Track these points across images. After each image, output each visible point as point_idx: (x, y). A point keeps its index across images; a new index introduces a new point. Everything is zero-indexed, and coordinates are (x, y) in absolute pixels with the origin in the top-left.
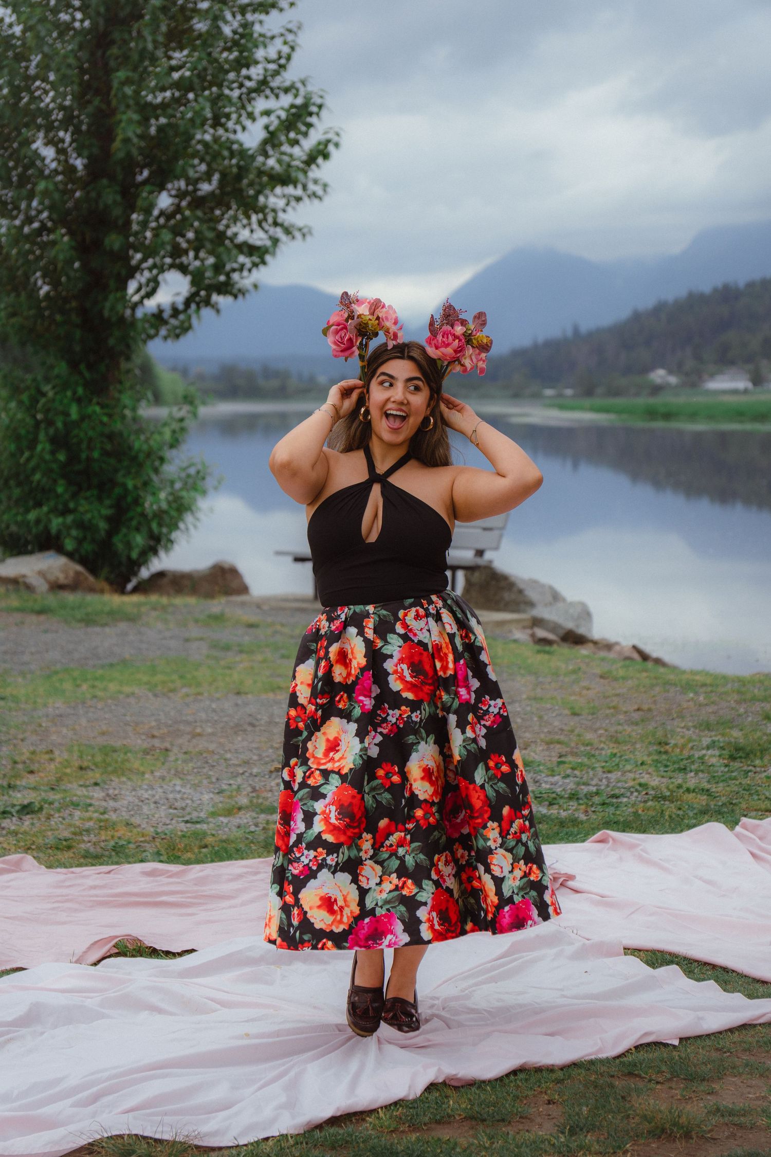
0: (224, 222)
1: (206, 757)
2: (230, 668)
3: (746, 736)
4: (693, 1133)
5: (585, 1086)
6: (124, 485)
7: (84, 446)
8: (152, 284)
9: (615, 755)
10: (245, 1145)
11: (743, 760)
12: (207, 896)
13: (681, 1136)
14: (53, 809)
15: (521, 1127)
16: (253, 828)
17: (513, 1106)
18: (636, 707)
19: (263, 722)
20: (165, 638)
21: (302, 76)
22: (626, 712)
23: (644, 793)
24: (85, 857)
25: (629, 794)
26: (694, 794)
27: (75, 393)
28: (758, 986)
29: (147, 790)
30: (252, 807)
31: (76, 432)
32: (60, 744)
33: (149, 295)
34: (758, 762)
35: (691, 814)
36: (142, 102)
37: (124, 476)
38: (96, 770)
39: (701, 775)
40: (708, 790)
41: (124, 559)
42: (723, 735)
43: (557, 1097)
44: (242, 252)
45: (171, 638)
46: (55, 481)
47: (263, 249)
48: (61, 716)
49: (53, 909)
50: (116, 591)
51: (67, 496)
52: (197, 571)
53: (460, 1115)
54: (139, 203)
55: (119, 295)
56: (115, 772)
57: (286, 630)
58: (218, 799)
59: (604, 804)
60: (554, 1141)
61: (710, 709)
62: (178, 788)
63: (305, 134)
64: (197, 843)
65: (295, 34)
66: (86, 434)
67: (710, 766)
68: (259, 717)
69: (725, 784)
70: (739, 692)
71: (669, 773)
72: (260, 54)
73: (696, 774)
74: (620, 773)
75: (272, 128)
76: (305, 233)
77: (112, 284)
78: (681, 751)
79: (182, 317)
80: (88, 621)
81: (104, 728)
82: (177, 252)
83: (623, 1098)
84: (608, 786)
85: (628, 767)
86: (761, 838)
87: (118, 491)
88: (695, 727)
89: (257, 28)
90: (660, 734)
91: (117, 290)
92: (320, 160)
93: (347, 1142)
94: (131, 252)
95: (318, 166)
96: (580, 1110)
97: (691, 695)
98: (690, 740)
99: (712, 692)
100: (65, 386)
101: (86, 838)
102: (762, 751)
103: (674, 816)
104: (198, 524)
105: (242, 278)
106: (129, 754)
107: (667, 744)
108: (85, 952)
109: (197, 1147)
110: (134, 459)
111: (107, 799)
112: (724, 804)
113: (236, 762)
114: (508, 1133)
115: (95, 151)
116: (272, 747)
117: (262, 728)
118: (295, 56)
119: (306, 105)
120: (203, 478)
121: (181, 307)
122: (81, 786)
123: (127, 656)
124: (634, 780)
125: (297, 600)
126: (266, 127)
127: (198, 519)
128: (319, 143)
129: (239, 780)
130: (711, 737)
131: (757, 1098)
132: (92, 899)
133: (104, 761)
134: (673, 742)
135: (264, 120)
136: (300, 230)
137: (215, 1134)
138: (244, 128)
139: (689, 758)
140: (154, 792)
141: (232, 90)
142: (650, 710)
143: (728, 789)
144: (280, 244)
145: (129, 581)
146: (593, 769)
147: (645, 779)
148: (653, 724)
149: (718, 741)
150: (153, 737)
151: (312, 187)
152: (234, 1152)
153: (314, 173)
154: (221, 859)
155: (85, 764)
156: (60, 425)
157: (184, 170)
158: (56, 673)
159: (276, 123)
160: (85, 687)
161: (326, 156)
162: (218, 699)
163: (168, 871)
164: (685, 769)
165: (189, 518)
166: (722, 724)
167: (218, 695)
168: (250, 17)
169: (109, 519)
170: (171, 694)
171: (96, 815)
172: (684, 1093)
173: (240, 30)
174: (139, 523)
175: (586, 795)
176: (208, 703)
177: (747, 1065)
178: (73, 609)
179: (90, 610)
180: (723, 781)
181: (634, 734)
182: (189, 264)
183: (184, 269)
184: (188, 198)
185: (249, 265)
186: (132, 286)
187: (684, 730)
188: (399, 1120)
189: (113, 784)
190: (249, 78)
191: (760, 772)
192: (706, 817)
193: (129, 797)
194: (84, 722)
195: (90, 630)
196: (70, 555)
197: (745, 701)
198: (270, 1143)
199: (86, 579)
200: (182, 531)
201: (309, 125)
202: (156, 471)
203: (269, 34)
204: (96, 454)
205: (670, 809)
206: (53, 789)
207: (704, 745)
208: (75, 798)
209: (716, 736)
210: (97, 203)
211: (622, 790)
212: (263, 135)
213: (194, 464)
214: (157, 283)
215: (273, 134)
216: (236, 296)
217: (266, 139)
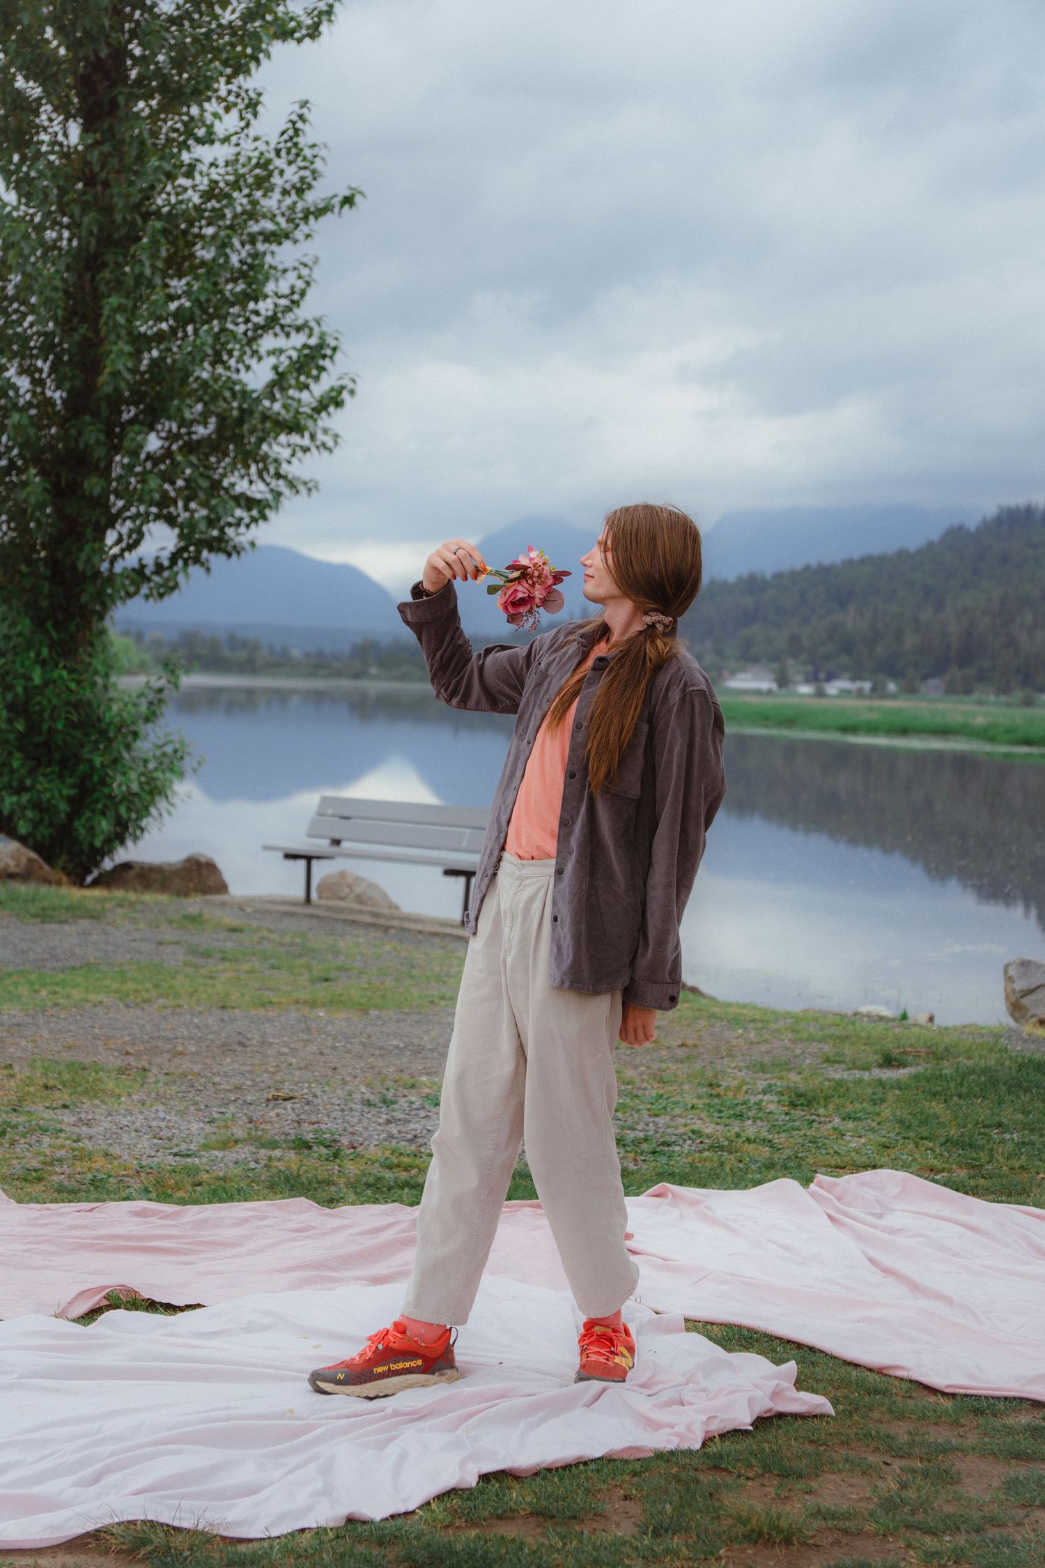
0: (220, 471)
1: (191, 1080)
2: (211, 978)
3: (805, 1079)
4: (794, 1538)
5: (666, 1479)
6: (90, 761)
7: (46, 715)
8: (134, 536)
9: (661, 1096)
10: (278, 1537)
11: (805, 1108)
12: (207, 1242)
13: (781, 1542)
14: (17, 1134)
15: (595, 1525)
16: (252, 1165)
17: (585, 1502)
18: (680, 1042)
19: (254, 1042)
20: (135, 940)
21: (317, 315)
22: (669, 1048)
23: (698, 1141)
24: (60, 1191)
25: (681, 1142)
26: (755, 1145)
27: (38, 654)
28: (850, 1369)
29: (125, 1116)
30: (250, 1140)
31: (38, 699)
32: (20, 1058)
33: (131, 547)
34: (821, 1111)
35: (753, 1167)
36: (135, 333)
37: (91, 752)
38: (64, 1090)
39: (759, 1123)
40: (770, 1141)
41: (85, 847)
42: (781, 1078)
43: (634, 1492)
44: (239, 505)
45: (141, 940)
46: (10, 754)
47: (265, 503)
48: (18, 1025)
49: (26, 1251)
50: (74, 884)
51: (23, 771)
52: (170, 865)
53: (524, 1510)
54: (126, 443)
55: (96, 545)
56: (86, 1092)
57: (274, 936)
58: (209, 1129)
59: (654, 1152)
60: (635, 1543)
61: (764, 1048)
62: (161, 1115)
63: (317, 379)
64: (190, 1180)
65: (311, 269)
66: (50, 701)
67: (769, 1113)
68: (249, 1035)
69: (788, 1135)
70: (793, 1031)
71: (723, 1120)
72: (270, 288)
73: (754, 1122)
74: (668, 1118)
75: (281, 370)
76: (311, 487)
77: (89, 532)
78: (735, 1095)
79: (166, 574)
80: (45, 916)
81: (70, 1040)
82: (166, 501)
83: (711, 1495)
84: (656, 1132)
85: (677, 1111)
86: (839, 1199)
87: (82, 768)
88: (747, 1067)
89: (268, 259)
90: (709, 1073)
91: (95, 540)
92: (331, 409)
93: (396, 1537)
94: (112, 498)
95: (329, 414)
96: (664, 1507)
97: (740, 1031)
98: (744, 1083)
99: (763, 1028)
100: (29, 645)
101: (58, 1170)
102: (825, 1099)
103: (735, 1170)
104: (173, 810)
105: (238, 535)
106: (101, 1073)
107: (719, 1086)
108: (70, 1303)
109: (224, 1538)
110: (103, 733)
111: (80, 1124)
112: (789, 1158)
113: (227, 1087)
114: (582, 1533)
115: (78, 383)
116: (267, 1071)
117: (255, 1049)
118: (310, 292)
119: (321, 346)
120: (182, 758)
121: (166, 563)
122: (48, 1107)
123: (92, 960)
124: (686, 1126)
125: (285, 903)
126: (275, 368)
127: (173, 805)
128: (332, 389)
129: (232, 1108)
130: (766, 1080)
131: (861, 1500)
132: (71, 1240)
133: (74, 1080)
134: (724, 1084)
135: (272, 360)
136: (305, 483)
137: (241, 1523)
138: (248, 368)
139: (744, 1103)
140: (134, 1118)
141: (237, 324)
142: (695, 1046)
143: (791, 1140)
144: (282, 499)
145: (91, 872)
146: (638, 1111)
147: (698, 1125)
148: (699, 1064)
149: (775, 1085)
150: (128, 1053)
151: (321, 437)
152: (266, 1544)
153: (324, 421)
154: (221, 1201)
155: (51, 1083)
156: (19, 690)
157: (179, 409)
158: (10, 975)
159: (287, 362)
160: (44, 993)
161: (339, 404)
162: (200, 1013)
163: (161, 1212)
164: (741, 1116)
165: (162, 803)
166: (778, 1065)
167: (200, 1008)
168: (261, 247)
169: (70, 800)
170: (145, 1006)
171: (68, 1142)
172: (779, 1492)
173: (249, 261)
174: (106, 806)
175: (633, 1141)
176: (188, 1016)
177: (847, 1461)
178: (25, 901)
179: (46, 904)
180: (784, 1131)
181: (679, 1073)
182: (179, 515)
183: (171, 521)
184: (180, 442)
185: (247, 520)
186: (111, 537)
187: (736, 1071)
188: (454, 1512)
189: (85, 1106)
190: (257, 313)
191: (825, 1123)
192: (773, 1172)
193: (104, 1125)
194: (45, 1033)
195: (47, 926)
196: (23, 840)
197: (800, 1040)
198: (307, 1535)
199: (41, 867)
200: (154, 818)
201: (322, 369)
202: (128, 747)
203: (281, 267)
204: (60, 726)
205: (730, 1160)
206: (15, 1110)
207: (760, 1090)
208: (42, 1122)
209: (771, 1079)
210: (77, 442)
211: (674, 1137)
212: (270, 376)
213: (171, 742)
214: (141, 535)
215: (281, 376)
216: (229, 555)
217: (273, 381)
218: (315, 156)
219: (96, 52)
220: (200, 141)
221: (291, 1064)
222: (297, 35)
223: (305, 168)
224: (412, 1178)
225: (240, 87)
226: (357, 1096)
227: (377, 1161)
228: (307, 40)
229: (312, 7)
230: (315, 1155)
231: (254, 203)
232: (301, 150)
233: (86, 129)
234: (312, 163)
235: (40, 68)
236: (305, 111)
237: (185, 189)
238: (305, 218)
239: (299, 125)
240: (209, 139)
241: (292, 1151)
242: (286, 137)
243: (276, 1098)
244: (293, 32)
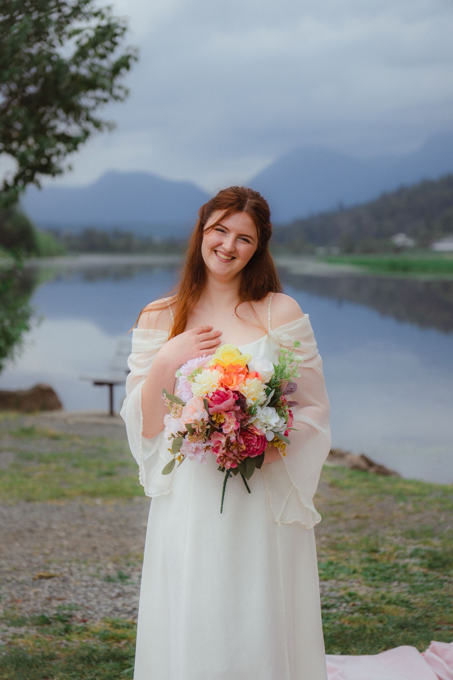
0: (46, 117)
2: (27, 476)
3: (444, 545)
9: (331, 563)
11: (439, 570)
18: (355, 514)
19: (41, 528)
22: (346, 520)
23: (351, 604)
26: (395, 606)
30: (5, 618)
39: (403, 584)
40: (407, 602)
42: (425, 543)
44: (59, 141)
47: (76, 139)
52: (22, 391)
57: (82, 441)
61: (416, 518)
63: (112, 50)
67: (412, 575)
68: (39, 523)
69: (423, 595)
70: (441, 502)
71: (376, 582)
73: (399, 583)
74: (334, 581)
75: (82, 44)
76: (111, 127)
78: (388, 560)
79: (12, 191)
85: (342, 576)
86: (448, 662)
88: (402, 535)
90: (372, 541)
92: (123, 71)
95: (121, 75)
98: (397, 548)
99: (419, 501)
103: (375, 631)
105: (59, 161)
107: (377, 552)
113: (7, 569)
116: (43, 553)
117: (40, 535)
120: (28, 317)
121: (11, 184)
124: (345, 589)
125: (96, 416)
126: (78, 43)
128: (123, 58)
130: (415, 545)
135: (76, 38)
136: (107, 124)
138: (63, 44)
139: (396, 565)
142: (366, 518)
143: (425, 600)
144: (90, 135)
147: (355, 588)
149: (421, 549)
151: (116, 92)
153: (118, 81)
161: (128, 67)
162: (10, 506)
164: (389, 578)
166: (425, 532)
167: (10, 502)
180: (421, 591)
181: (350, 541)
182: (18, 148)
183: (12, 153)
184: (18, 98)
185: (64, 151)
187: (393, 538)
197: (446, 510)
200: (9, 359)
201: (115, 44)
207: (408, 554)
209: (419, 543)
211: (334, 601)
212: (76, 49)
215: (83, 49)
216: (54, 175)
217: (78, 52)
221: (62, 546)
224: (120, 648)
226: (103, 573)
227: (98, 633)
230: (51, 630)
241: (35, 628)
243: (41, 577)
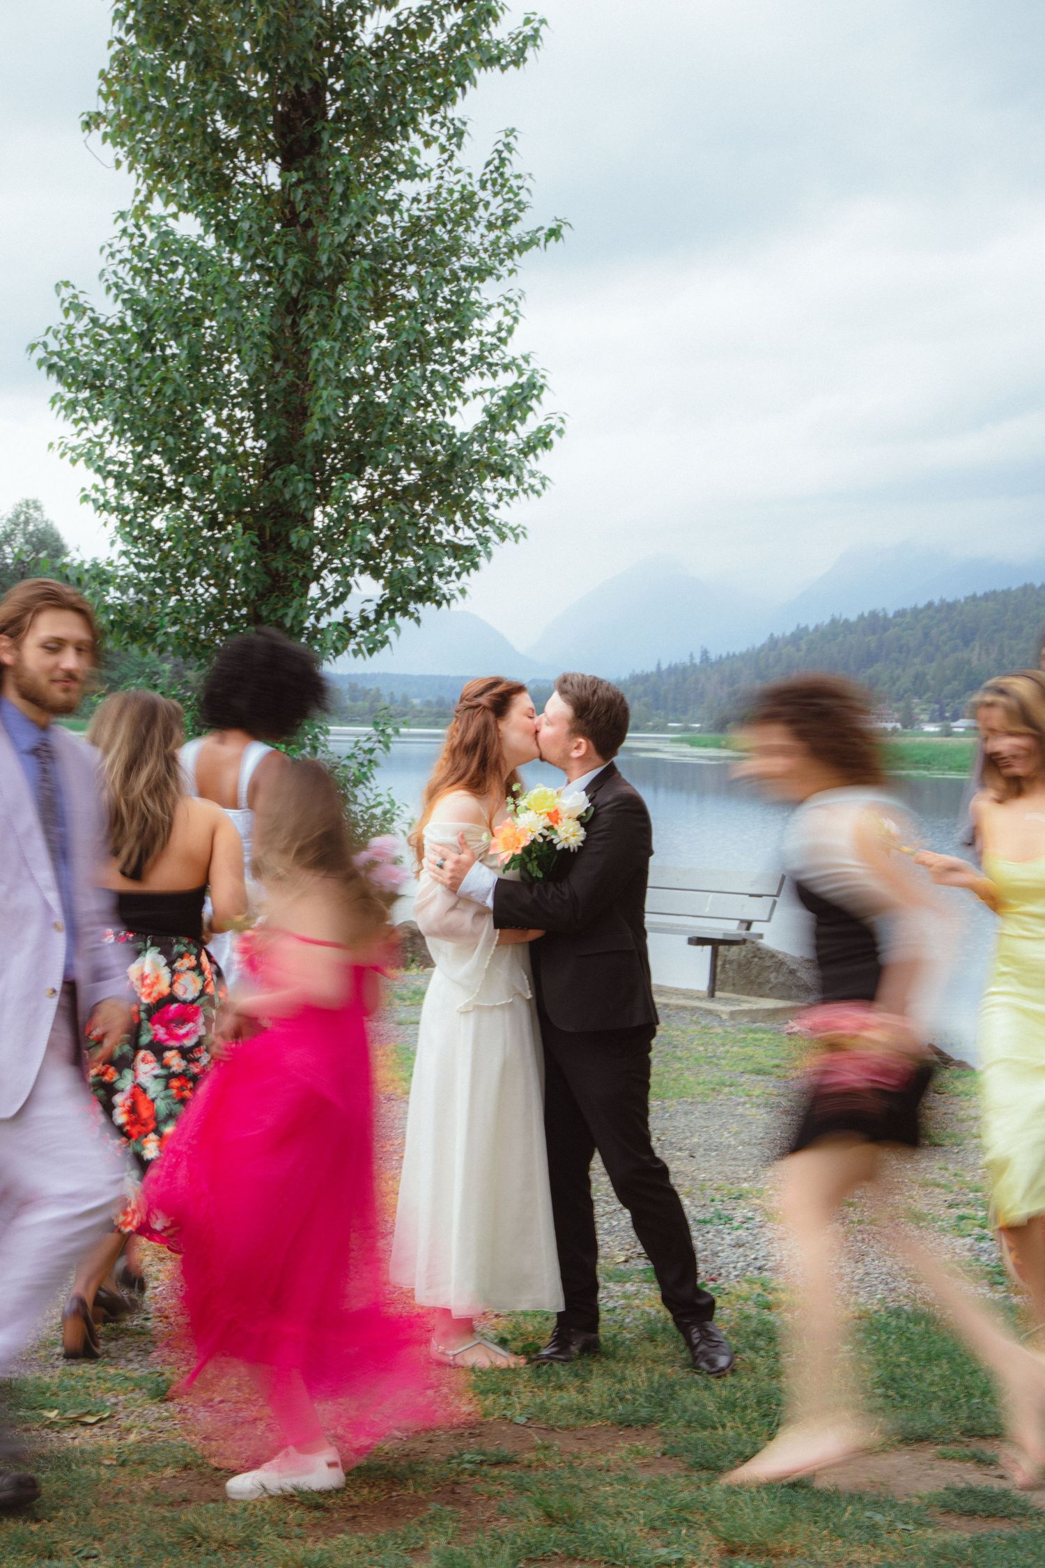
8: (341, 590)
21: (525, 352)
33: (337, 601)
36: (343, 377)
44: (447, 554)
47: (473, 549)
55: (302, 600)
63: (523, 420)
65: (516, 304)
72: (475, 326)
75: (492, 410)
76: (518, 533)
79: (372, 629)
82: (371, 552)
89: (474, 296)
91: (300, 594)
92: (539, 450)
94: (316, 549)
95: (536, 456)
105: (448, 584)
115: (283, 431)
118: (517, 328)
119: (530, 385)
121: (372, 616)
126: (486, 410)
128: (540, 430)
135: (481, 401)
136: (512, 529)
138: (454, 410)
141: (442, 365)
144: (490, 546)
151: (528, 480)
153: (531, 463)
161: (547, 445)
168: (466, 285)
182: (385, 567)
183: (376, 573)
184: (383, 490)
185: (457, 569)
186: (314, 591)
190: (463, 352)
201: (531, 409)
203: (485, 304)
210: (282, 493)
212: (481, 417)
213: (380, 804)
214: (349, 587)
215: (493, 417)
216: (439, 604)
217: (483, 422)
218: (520, 188)
219: (297, 87)
220: (402, 176)
222: (503, 62)
223: (509, 200)
225: (445, 118)
228: (512, 67)
229: (517, 32)
231: (457, 239)
232: (507, 180)
233: (285, 168)
234: (516, 195)
235: (238, 108)
236: (511, 139)
237: (385, 227)
238: (510, 254)
239: (505, 154)
240: (411, 173)
242: (492, 167)
244: (499, 59)
